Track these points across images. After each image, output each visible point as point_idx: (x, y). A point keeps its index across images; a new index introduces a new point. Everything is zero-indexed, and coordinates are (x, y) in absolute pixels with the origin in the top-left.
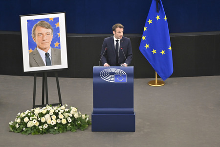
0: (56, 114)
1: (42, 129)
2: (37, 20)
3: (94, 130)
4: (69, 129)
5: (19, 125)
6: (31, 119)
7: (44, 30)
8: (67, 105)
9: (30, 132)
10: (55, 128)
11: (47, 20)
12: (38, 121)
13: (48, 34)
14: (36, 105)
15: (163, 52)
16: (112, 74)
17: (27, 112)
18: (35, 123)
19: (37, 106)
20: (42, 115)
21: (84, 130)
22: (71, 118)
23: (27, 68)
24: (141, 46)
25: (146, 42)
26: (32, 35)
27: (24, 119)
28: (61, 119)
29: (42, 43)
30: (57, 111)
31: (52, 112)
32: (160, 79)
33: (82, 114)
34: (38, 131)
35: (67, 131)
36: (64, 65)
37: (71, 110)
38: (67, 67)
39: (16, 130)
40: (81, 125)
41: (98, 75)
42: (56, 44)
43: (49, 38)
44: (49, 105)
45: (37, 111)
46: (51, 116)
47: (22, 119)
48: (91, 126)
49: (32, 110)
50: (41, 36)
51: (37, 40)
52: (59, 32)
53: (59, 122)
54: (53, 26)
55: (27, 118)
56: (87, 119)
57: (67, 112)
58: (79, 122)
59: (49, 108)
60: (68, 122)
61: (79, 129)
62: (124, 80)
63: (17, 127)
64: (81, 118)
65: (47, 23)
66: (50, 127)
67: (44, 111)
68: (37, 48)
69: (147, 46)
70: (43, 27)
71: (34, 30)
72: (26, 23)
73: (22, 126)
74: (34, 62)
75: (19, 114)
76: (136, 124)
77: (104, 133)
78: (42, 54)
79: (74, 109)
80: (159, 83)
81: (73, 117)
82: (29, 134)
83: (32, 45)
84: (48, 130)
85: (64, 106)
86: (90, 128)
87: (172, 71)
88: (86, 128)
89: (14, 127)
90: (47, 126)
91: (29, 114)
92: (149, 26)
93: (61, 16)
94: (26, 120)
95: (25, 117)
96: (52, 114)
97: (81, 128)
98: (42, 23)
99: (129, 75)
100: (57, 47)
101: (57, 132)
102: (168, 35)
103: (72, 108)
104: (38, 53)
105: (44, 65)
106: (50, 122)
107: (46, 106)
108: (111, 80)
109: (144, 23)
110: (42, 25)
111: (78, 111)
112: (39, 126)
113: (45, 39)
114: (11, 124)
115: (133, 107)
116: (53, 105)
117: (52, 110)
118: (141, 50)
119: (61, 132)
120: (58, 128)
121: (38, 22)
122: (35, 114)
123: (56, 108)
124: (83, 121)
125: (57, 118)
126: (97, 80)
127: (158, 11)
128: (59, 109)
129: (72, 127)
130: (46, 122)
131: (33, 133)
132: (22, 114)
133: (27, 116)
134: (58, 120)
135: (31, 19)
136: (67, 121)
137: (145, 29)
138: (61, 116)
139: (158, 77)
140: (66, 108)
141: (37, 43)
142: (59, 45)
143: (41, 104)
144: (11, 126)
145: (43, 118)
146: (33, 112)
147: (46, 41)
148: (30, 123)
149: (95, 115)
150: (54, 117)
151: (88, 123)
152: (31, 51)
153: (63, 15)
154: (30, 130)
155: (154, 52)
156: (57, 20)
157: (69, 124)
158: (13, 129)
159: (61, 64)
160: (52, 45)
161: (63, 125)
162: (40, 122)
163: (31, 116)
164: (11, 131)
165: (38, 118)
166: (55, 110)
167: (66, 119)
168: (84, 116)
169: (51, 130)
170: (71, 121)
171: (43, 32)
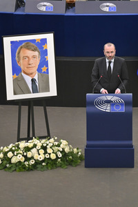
0: (44, 148)
1: (29, 165)
2: (21, 42)
4: (59, 165)
5: (1, 160)
6: (15, 154)
8: (56, 138)
9: (14, 169)
10: (44, 164)
11: (34, 41)
12: (23, 156)
13: (34, 57)
14: (21, 137)
16: (108, 102)
17: (10, 146)
18: (20, 158)
19: (23, 139)
20: (28, 149)
21: (76, 166)
22: (61, 152)
23: (10, 96)
26: (17, 58)
27: (8, 154)
28: (50, 154)
29: (27, 68)
30: (45, 145)
31: (39, 146)
33: (74, 147)
34: (24, 167)
35: (57, 167)
36: (53, 92)
37: (61, 143)
38: (56, 95)
40: (72, 161)
41: (92, 104)
42: (44, 69)
44: (35, 138)
45: (23, 144)
46: (38, 150)
47: (6, 154)
48: (84, 162)
49: (17, 143)
50: (27, 59)
51: (22, 64)
52: (47, 55)
53: (47, 157)
54: (40, 48)
55: (11, 152)
56: (80, 153)
57: (56, 146)
58: (71, 157)
59: (36, 141)
60: (57, 157)
61: (70, 165)
64: (73, 152)
65: (33, 44)
66: (38, 163)
67: (30, 144)
68: (22, 74)
70: (29, 49)
72: (10, 45)
73: (5, 162)
75: (2, 148)
77: (100, 170)
78: (28, 79)
79: (64, 143)
81: (63, 152)
82: (13, 171)
83: (16, 70)
84: (35, 166)
85: (53, 139)
86: (83, 164)
88: (78, 163)
90: (34, 161)
91: (14, 148)
93: (50, 37)
94: (10, 155)
95: (9, 151)
96: (40, 148)
97: (73, 163)
98: (28, 45)
99: (127, 103)
100: (44, 72)
103: (62, 141)
104: (23, 79)
105: (30, 93)
106: (37, 157)
107: (32, 139)
108: (107, 109)
110: (28, 47)
111: (69, 145)
112: (24, 162)
113: (31, 63)
116: (41, 138)
117: (39, 144)
119: (50, 168)
120: (47, 164)
121: (23, 44)
122: (20, 148)
123: (43, 141)
124: (75, 156)
125: (46, 153)
126: (90, 109)
128: (48, 142)
129: (62, 163)
130: (32, 158)
131: (18, 169)
132: (5, 148)
133: (11, 150)
134: (46, 155)
135: (15, 40)
136: (57, 155)
138: (49, 151)
140: (55, 141)
141: (22, 67)
142: (48, 70)
143: (26, 137)
145: (30, 152)
146: (18, 146)
147: (32, 65)
148: (15, 159)
149: (88, 149)
150: (42, 151)
151: (81, 156)
152: (15, 76)
153: (52, 35)
154: (14, 166)
156: (44, 41)
157: (59, 160)
159: (49, 91)
160: (39, 70)
161: (52, 160)
162: (25, 157)
163: (15, 150)
165: (23, 153)
166: (42, 144)
167: (56, 154)
168: (75, 150)
169: (38, 166)
170: (61, 156)
171: (28, 55)
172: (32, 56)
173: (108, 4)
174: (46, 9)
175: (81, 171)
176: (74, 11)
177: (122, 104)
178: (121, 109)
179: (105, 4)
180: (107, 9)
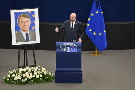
0: (33, 72)
1: (24, 81)
2: (20, 13)
3: (57, 82)
4: (41, 81)
5: (9, 79)
6: (17, 75)
7: (25, 19)
8: (39, 67)
9: (16, 83)
10: (32, 81)
11: (27, 12)
12: (21, 76)
13: (27, 21)
14: (20, 66)
15: (100, 34)
16: (68, 46)
17: (14, 71)
18: (19, 77)
20: (23, 72)
22: (42, 74)
23: (14, 43)
24: (86, 30)
25: (89, 27)
26: (18, 22)
27: (12, 75)
28: (36, 75)
29: (24, 27)
30: (33, 70)
31: (30, 71)
32: (99, 51)
33: (49, 72)
34: (21, 82)
35: (39, 83)
36: (38, 41)
37: (42, 69)
39: (7, 82)
40: (48, 79)
41: (59, 47)
42: (33, 28)
43: (28, 24)
44: (28, 66)
45: (21, 70)
46: (29, 73)
47: (11, 75)
49: (18, 69)
50: (23, 22)
51: (21, 25)
52: (34, 20)
53: (34, 77)
54: (30, 17)
55: (14, 74)
56: (52, 75)
57: (39, 71)
58: (47, 77)
59: (28, 68)
60: (40, 77)
62: (76, 50)
63: (8, 80)
64: (48, 74)
65: (27, 14)
66: (29, 80)
67: (25, 70)
68: (21, 30)
69: (90, 30)
70: (24, 17)
71: (19, 19)
72: (14, 14)
73: (11, 79)
74: (18, 39)
75: (9, 72)
77: (63, 84)
78: (24, 34)
79: (44, 69)
80: (98, 53)
81: (43, 74)
82: (15, 84)
83: (17, 28)
84: (28, 82)
85: (37, 67)
86: (54, 81)
87: (106, 46)
88: (51, 81)
89: (6, 80)
90: (27, 79)
91: (16, 72)
92: (92, 18)
93: (36, 11)
95: (13, 74)
96: (30, 72)
97: (48, 81)
99: (78, 47)
100: (33, 30)
101: (33, 83)
102: (104, 24)
103: (42, 68)
105: (25, 41)
106: (28, 77)
107: (26, 67)
108: (67, 50)
109: (88, 16)
110: (24, 16)
111: (46, 70)
112: (21, 79)
113: (25, 25)
114: (4, 78)
115: (81, 68)
116: (31, 66)
117: (30, 69)
118: (87, 33)
119: (35, 83)
120: (34, 81)
121: (21, 14)
122: (19, 72)
123: (32, 68)
124: (49, 77)
125: (33, 74)
126: (57, 50)
127: (97, 8)
128: (34, 69)
130: (26, 77)
131: (18, 84)
132: (11, 72)
134: (34, 76)
135: (17, 12)
136: (39, 76)
137: (89, 19)
138: (35, 73)
139: (97, 50)
140: (39, 68)
141: (21, 27)
142: (35, 28)
143: (23, 66)
144: (4, 79)
145: (24, 74)
147: (26, 26)
148: (16, 78)
149: (57, 73)
150: (31, 74)
151: (53, 77)
152: (17, 32)
153: (37, 9)
154: (16, 82)
155: (95, 34)
156: (33, 13)
157: (41, 78)
158: (5, 81)
159: (35, 40)
160: (30, 29)
161: (37, 79)
162: (22, 77)
163: (17, 73)
164: (4, 83)
165: (21, 74)
166: (32, 70)
169: (29, 82)
170: (42, 76)
171: (24, 20)
172: (26, 21)
175: (52, 85)
177: (75, 48)
178: (75, 50)
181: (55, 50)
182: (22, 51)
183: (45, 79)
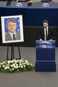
0: (18, 63)
1: (12, 70)
4: (24, 70)
6: (6, 66)
7: (12, 23)
9: (5, 72)
10: (18, 70)
11: (14, 18)
12: (9, 66)
13: (14, 25)
16: (45, 44)
17: (4, 62)
18: (8, 67)
19: (9, 60)
20: (11, 64)
21: (31, 71)
23: (4, 41)
26: (7, 26)
29: (11, 29)
30: (18, 62)
31: (16, 63)
33: (31, 63)
34: (10, 71)
36: (22, 40)
40: (30, 69)
42: (18, 30)
43: (15, 27)
45: (9, 62)
47: (2, 66)
48: (35, 69)
49: (7, 61)
50: (11, 26)
52: (19, 24)
53: (19, 67)
57: (23, 63)
58: (29, 67)
59: (15, 60)
60: (24, 67)
64: (30, 65)
65: (14, 20)
66: (15, 69)
67: (12, 62)
68: (9, 32)
70: (12, 22)
71: (8, 23)
72: (4, 20)
73: (1, 69)
75: (0, 63)
76: (56, 68)
79: (26, 61)
81: (26, 65)
83: (6, 30)
86: (35, 70)
95: (3, 65)
98: (11, 20)
100: (18, 32)
101: (18, 72)
103: (25, 60)
104: (9, 34)
105: (12, 40)
106: (15, 67)
107: (13, 60)
110: (11, 21)
111: (29, 62)
112: (10, 69)
113: (13, 27)
115: (55, 60)
117: (16, 61)
119: (20, 72)
123: (18, 60)
124: (31, 67)
125: (19, 65)
128: (20, 61)
129: (26, 69)
130: (13, 67)
131: (7, 72)
132: (2, 63)
133: (4, 64)
135: (6, 18)
140: (23, 60)
141: (9, 29)
142: (20, 30)
143: (11, 59)
147: (13, 29)
148: (6, 68)
149: (37, 64)
150: (17, 65)
152: (6, 33)
156: (18, 18)
160: (16, 31)
161: (22, 68)
163: (6, 64)
167: (23, 66)
168: (31, 64)
169: (15, 71)
170: (25, 67)
172: (13, 25)
173: (46, 4)
174: (20, 6)
175: (33, 73)
176: (31, 7)
177: (51, 45)
178: (51, 47)
179: (44, 4)
180: (45, 6)
181: (35, 47)
182: (10, 48)
183: (28, 69)
